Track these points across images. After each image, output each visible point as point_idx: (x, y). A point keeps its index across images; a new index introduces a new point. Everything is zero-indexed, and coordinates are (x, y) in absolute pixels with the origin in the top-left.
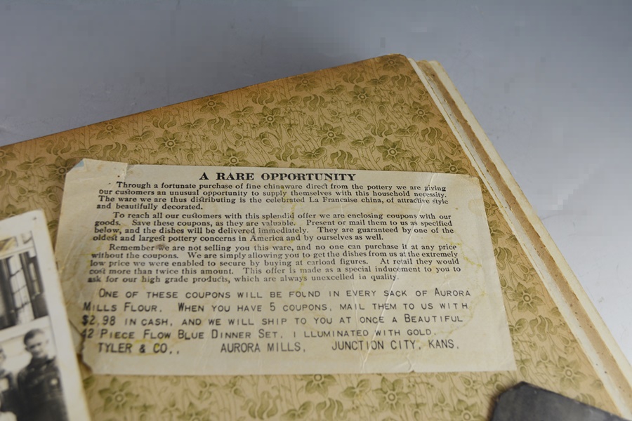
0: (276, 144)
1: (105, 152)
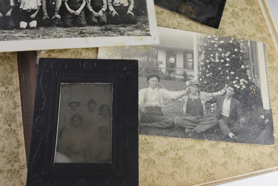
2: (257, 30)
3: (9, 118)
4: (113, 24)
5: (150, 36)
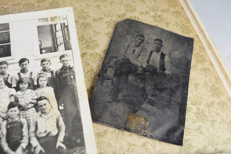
0: (104, 9)
1: (24, 6)
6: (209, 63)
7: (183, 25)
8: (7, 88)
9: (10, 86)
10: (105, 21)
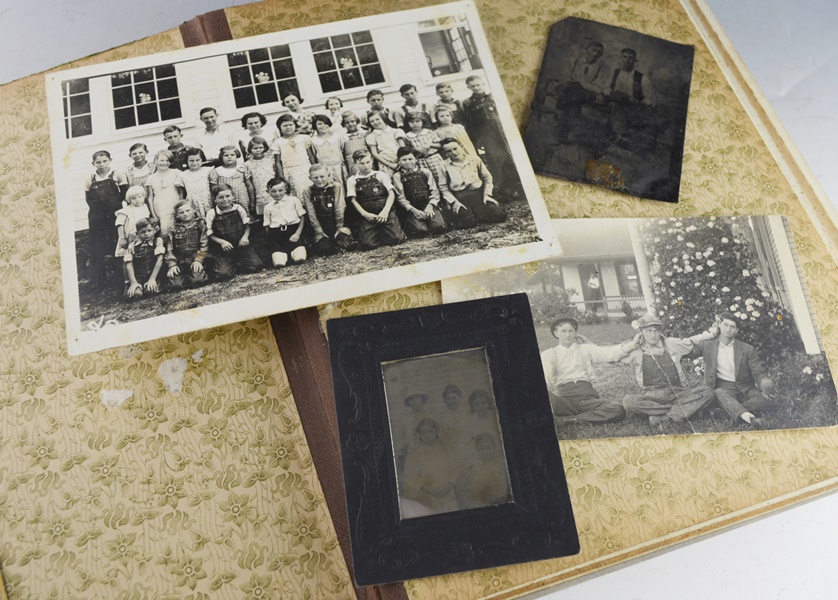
2: (763, 190)
3: (281, 452)
4: (460, 228)
5: (541, 240)
6: (724, 86)
7: (674, 23)
8: (389, 129)
9: (394, 125)
10: (530, 22)
